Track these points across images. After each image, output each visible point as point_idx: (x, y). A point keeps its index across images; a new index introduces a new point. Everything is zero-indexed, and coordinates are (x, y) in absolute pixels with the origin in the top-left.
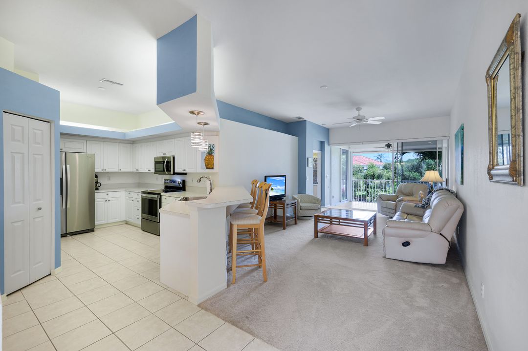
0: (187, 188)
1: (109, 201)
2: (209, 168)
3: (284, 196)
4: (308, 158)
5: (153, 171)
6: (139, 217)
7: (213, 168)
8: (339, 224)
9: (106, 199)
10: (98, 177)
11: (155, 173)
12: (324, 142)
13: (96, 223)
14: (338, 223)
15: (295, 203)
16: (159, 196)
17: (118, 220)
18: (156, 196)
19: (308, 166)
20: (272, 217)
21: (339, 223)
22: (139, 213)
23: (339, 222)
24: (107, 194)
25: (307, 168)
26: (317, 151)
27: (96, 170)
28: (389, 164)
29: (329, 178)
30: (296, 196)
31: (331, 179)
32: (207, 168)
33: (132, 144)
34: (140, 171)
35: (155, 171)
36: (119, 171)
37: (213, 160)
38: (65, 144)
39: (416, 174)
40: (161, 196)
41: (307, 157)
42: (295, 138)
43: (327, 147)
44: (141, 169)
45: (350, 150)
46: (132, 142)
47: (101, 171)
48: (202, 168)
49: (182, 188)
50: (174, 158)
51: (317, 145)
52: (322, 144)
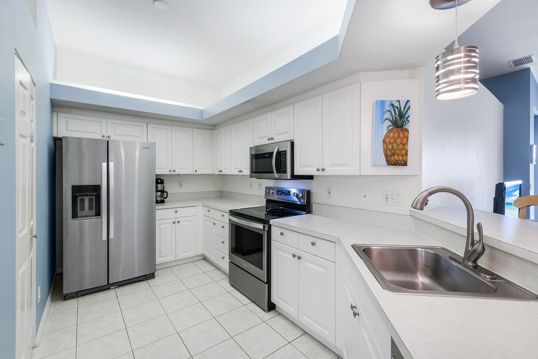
0: (314, 207)
1: (178, 222)
2: (396, 164)
5: (247, 172)
6: (224, 255)
7: (405, 164)
9: (174, 220)
10: (165, 182)
11: (251, 177)
13: (159, 260)
16: (267, 226)
17: (191, 254)
18: (260, 226)
22: (226, 248)
24: (176, 212)
27: (158, 172)
32: (390, 163)
33: (212, 130)
34: (225, 172)
35: (252, 172)
36: (195, 173)
37: (407, 143)
38: (114, 127)
40: (270, 226)
44: (227, 169)
46: (212, 127)
47: (169, 173)
48: (374, 165)
49: (305, 207)
50: (292, 144)
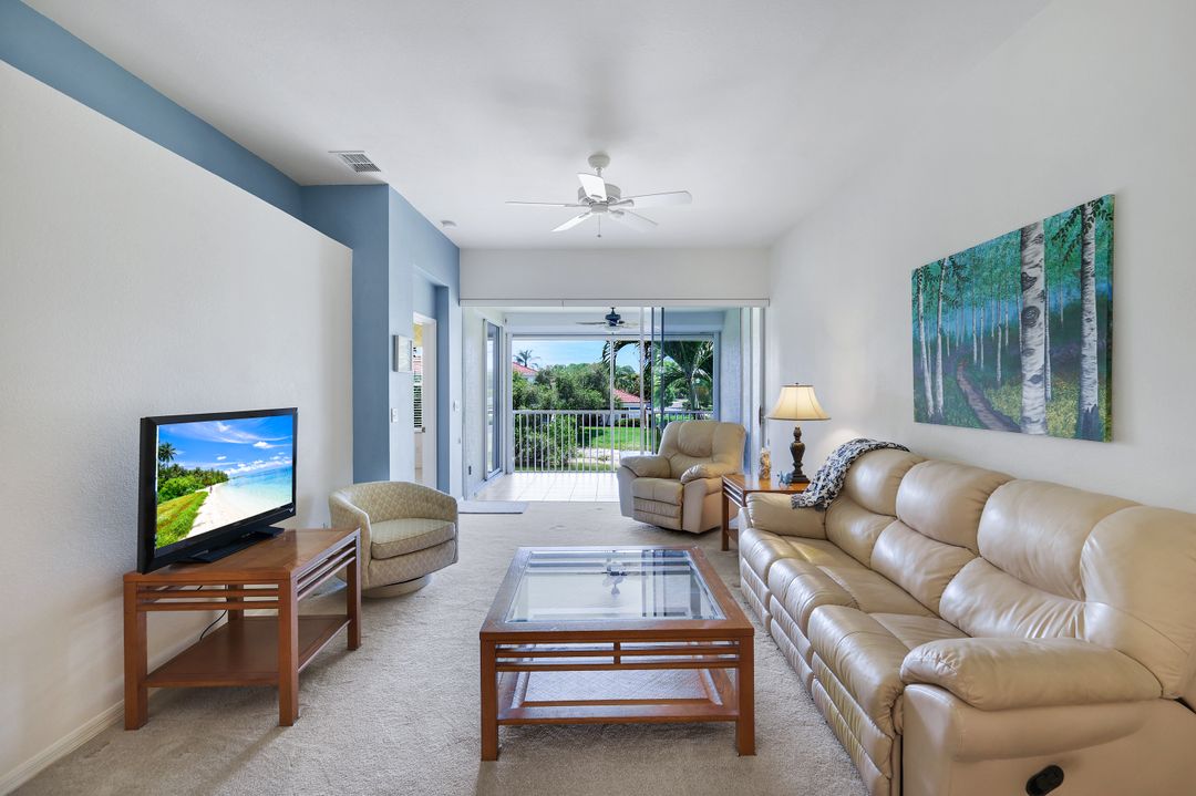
3: (286, 512)
4: (395, 338)
8: (617, 665)
12: (447, 288)
14: (610, 659)
15: (353, 544)
19: (395, 369)
20: (216, 634)
21: (617, 661)
23: (617, 652)
25: (392, 374)
26: (422, 318)
28: (548, 373)
29: (459, 410)
30: (346, 499)
31: (464, 414)
39: (595, 394)
41: (391, 332)
42: (341, 253)
43: (454, 311)
45: (506, 329)
51: (424, 298)
52: (438, 292)
